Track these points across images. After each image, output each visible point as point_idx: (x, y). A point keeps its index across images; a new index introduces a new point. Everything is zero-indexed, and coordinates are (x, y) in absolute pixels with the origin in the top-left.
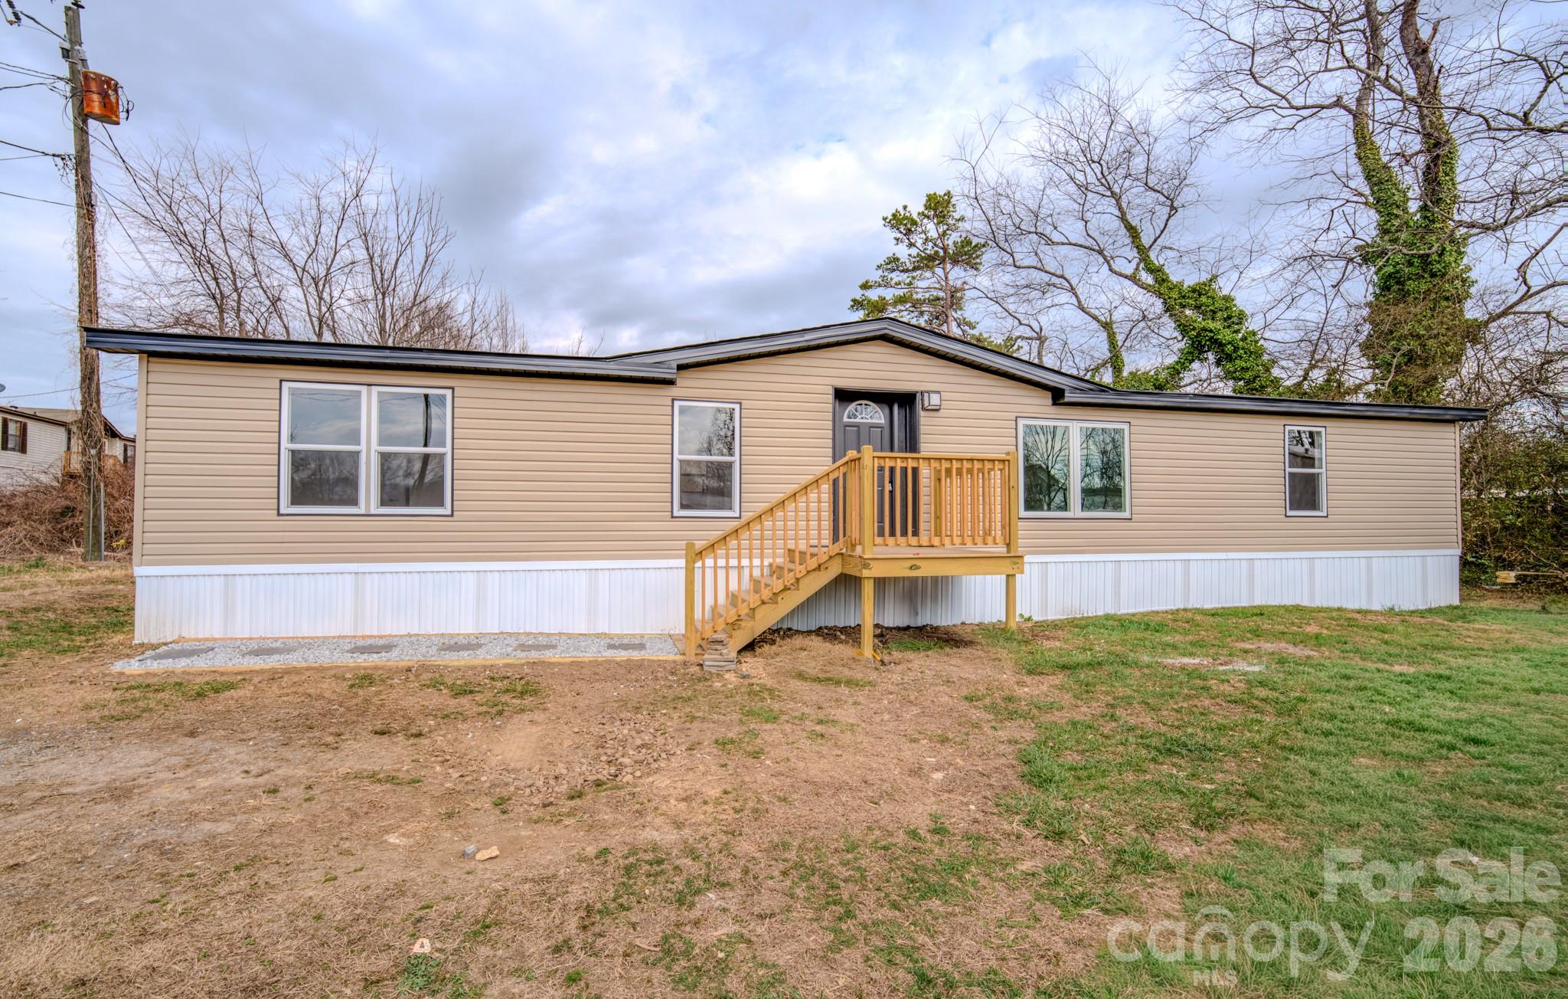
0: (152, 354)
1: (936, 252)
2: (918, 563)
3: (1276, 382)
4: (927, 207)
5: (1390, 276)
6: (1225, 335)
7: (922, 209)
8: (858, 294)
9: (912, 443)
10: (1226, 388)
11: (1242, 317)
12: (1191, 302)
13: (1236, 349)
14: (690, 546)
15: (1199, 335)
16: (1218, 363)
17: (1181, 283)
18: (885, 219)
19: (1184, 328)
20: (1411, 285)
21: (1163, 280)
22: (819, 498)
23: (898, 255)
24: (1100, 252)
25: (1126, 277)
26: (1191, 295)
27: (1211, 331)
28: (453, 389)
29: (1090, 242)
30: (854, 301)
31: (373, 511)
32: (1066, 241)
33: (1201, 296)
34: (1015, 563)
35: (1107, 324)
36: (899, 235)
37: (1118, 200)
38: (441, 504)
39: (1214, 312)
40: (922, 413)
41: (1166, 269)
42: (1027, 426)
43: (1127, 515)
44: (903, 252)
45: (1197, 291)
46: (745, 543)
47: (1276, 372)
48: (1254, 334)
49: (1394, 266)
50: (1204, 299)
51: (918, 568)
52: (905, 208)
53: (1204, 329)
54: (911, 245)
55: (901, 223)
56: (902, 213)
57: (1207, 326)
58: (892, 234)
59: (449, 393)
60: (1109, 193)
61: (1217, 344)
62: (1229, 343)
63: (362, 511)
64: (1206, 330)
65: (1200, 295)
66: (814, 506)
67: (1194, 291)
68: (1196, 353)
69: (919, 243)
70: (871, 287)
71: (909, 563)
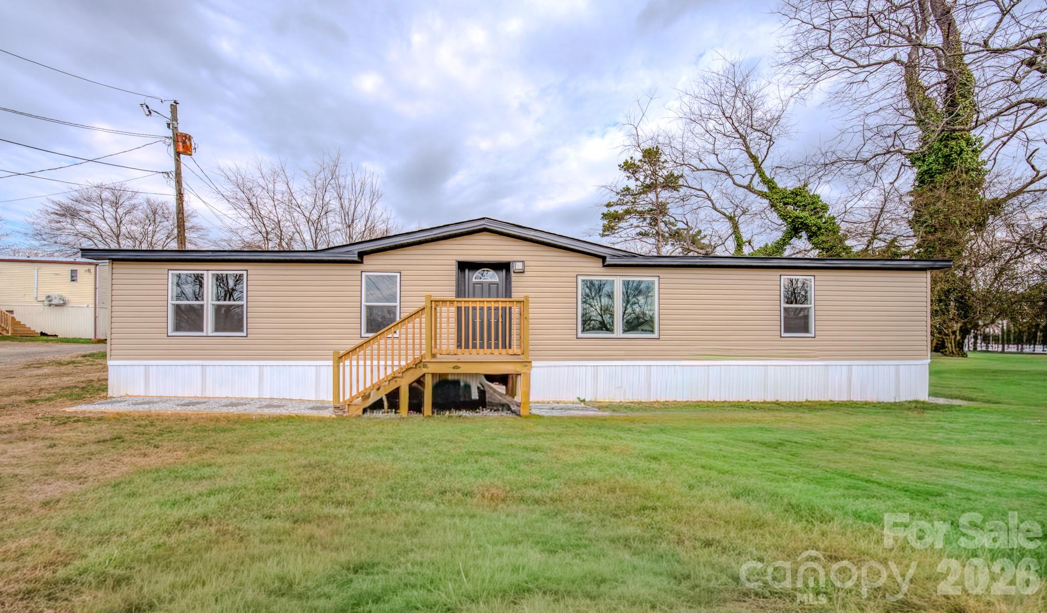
0: (114, 260)
1: (652, 183)
2: (459, 365)
3: (847, 249)
4: (644, 156)
5: (925, 171)
6: (812, 220)
7: (641, 158)
8: (605, 210)
9: (508, 293)
10: (814, 253)
11: (825, 208)
12: (790, 200)
13: (819, 229)
14: (336, 352)
15: (793, 221)
16: (810, 238)
17: (785, 189)
18: (620, 166)
19: (784, 217)
20: (938, 178)
21: (773, 188)
22: (414, 326)
23: (629, 187)
24: (728, 173)
25: (744, 187)
26: (790, 195)
27: (801, 218)
28: (247, 270)
29: (720, 167)
30: (603, 214)
31: (209, 335)
32: (706, 168)
33: (798, 197)
34: (526, 366)
35: (731, 217)
36: (629, 175)
37: (744, 140)
38: (242, 331)
39: (805, 206)
40: (513, 275)
41: (775, 180)
42: (583, 281)
43: (656, 335)
44: (632, 184)
45: (795, 193)
46: (368, 352)
47: (848, 243)
48: (834, 218)
49: (928, 165)
50: (799, 198)
51: (459, 368)
52: (632, 158)
53: (797, 217)
54: (637, 180)
55: (630, 167)
56: (629, 161)
57: (798, 215)
58: (624, 174)
59: (245, 273)
60: (738, 136)
61: (806, 227)
62: (815, 225)
63: (205, 334)
64: (798, 218)
65: (797, 195)
66: (410, 331)
67: (792, 193)
68: (793, 233)
69: (642, 178)
70: (612, 206)
71: (454, 365)
